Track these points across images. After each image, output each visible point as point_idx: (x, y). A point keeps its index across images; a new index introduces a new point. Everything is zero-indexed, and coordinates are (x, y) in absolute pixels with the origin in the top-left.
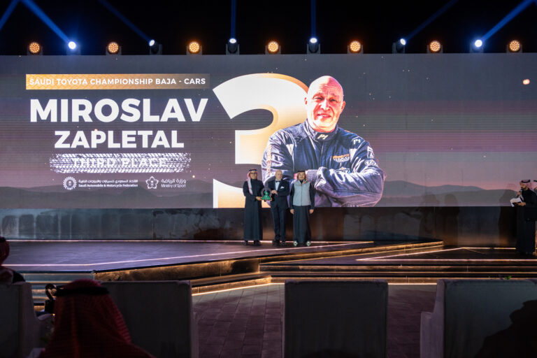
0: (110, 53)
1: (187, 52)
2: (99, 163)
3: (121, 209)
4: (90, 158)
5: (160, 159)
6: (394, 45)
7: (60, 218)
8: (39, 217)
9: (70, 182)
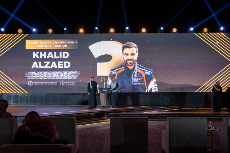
0: (49, 33)
1: (79, 32)
2: (44, 75)
3: (53, 93)
4: (41, 73)
5: (68, 74)
6: (159, 30)
7: (29, 96)
8: (21, 97)
9: (30, 83)
